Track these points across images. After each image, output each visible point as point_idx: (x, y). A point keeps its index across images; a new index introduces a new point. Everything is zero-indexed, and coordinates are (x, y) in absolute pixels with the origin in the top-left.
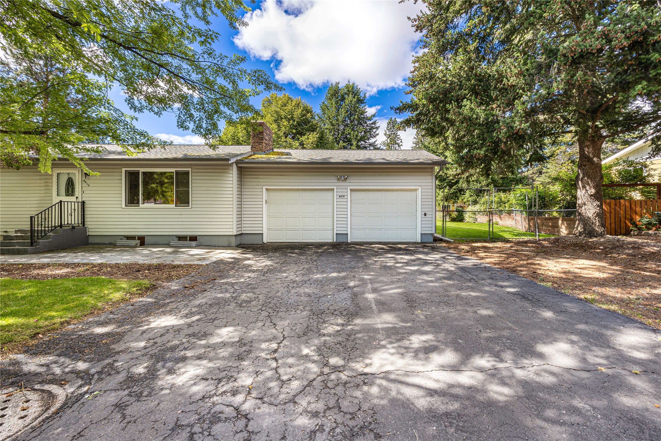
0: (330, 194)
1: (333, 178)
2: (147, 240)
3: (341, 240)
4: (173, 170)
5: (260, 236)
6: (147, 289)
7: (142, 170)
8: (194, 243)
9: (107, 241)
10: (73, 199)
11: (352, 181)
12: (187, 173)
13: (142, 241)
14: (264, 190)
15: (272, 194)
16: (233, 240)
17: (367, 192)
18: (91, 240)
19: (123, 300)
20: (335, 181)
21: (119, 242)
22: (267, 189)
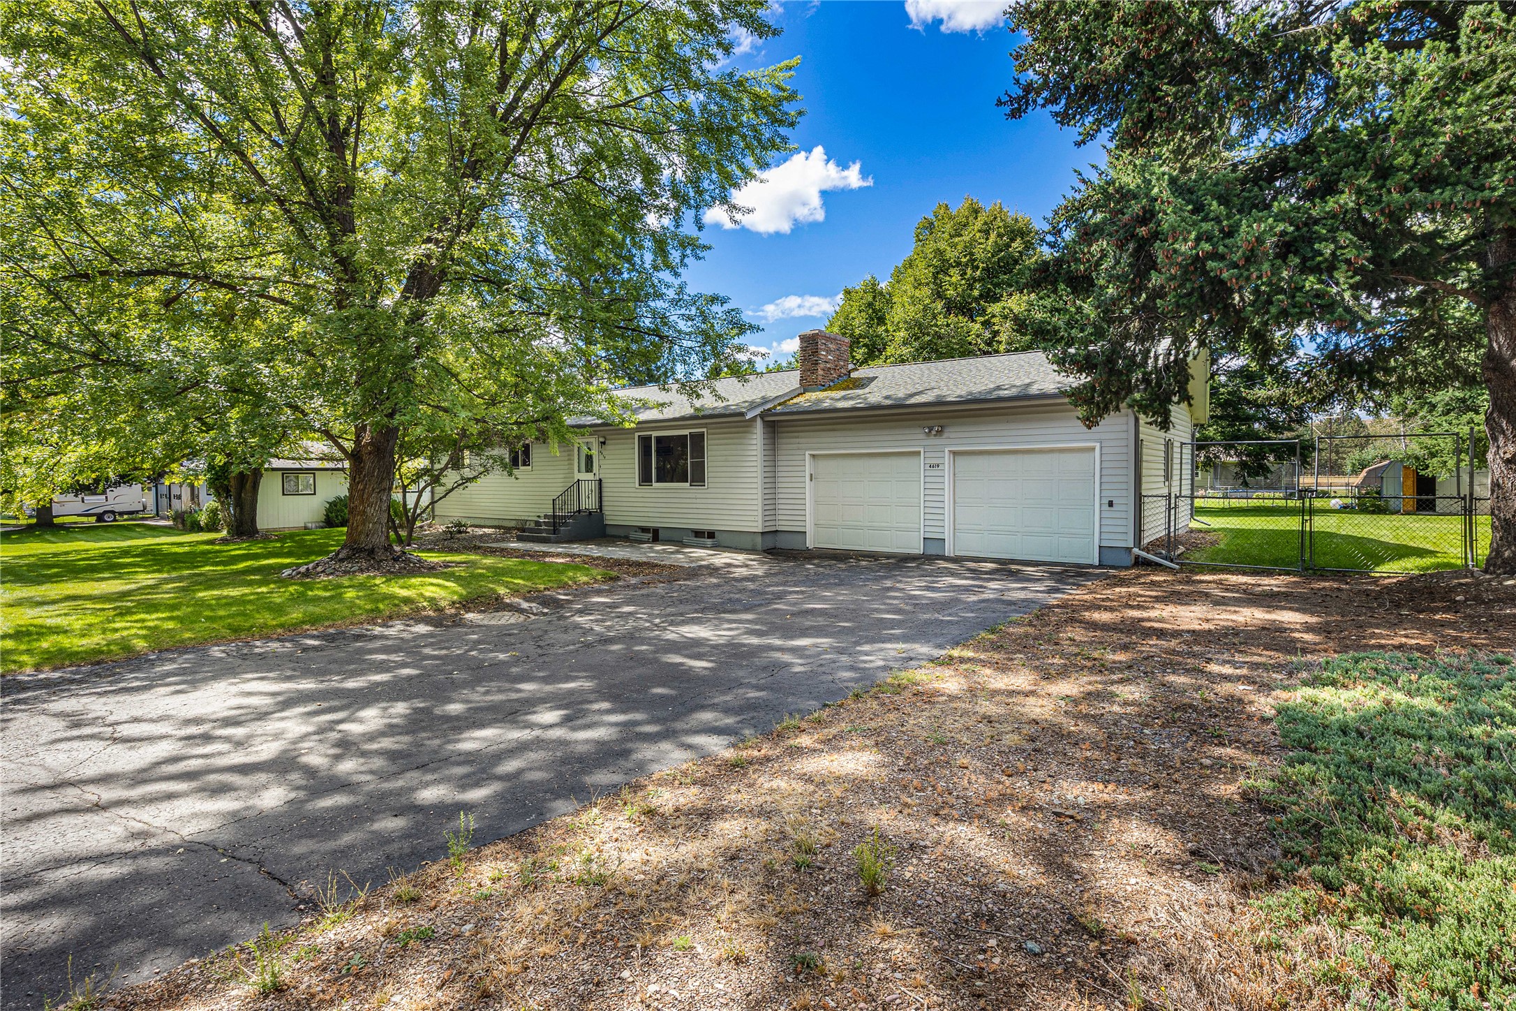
0: (911, 461)
1: (919, 430)
2: (661, 534)
3: (932, 551)
4: (686, 432)
5: (799, 537)
6: (611, 579)
7: (655, 434)
8: (709, 542)
9: (622, 533)
10: (590, 476)
11: (953, 435)
12: (702, 435)
13: (656, 535)
14: (807, 457)
15: (822, 464)
16: (759, 539)
17: (986, 457)
18: (609, 531)
19: (587, 583)
20: (922, 436)
21: (633, 535)
22: (813, 456)
